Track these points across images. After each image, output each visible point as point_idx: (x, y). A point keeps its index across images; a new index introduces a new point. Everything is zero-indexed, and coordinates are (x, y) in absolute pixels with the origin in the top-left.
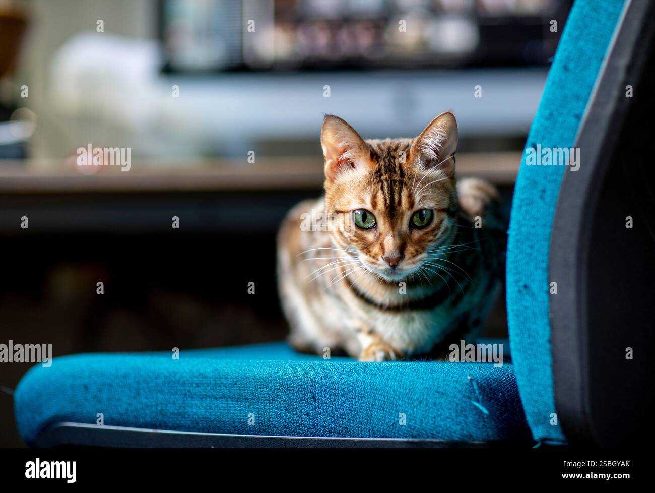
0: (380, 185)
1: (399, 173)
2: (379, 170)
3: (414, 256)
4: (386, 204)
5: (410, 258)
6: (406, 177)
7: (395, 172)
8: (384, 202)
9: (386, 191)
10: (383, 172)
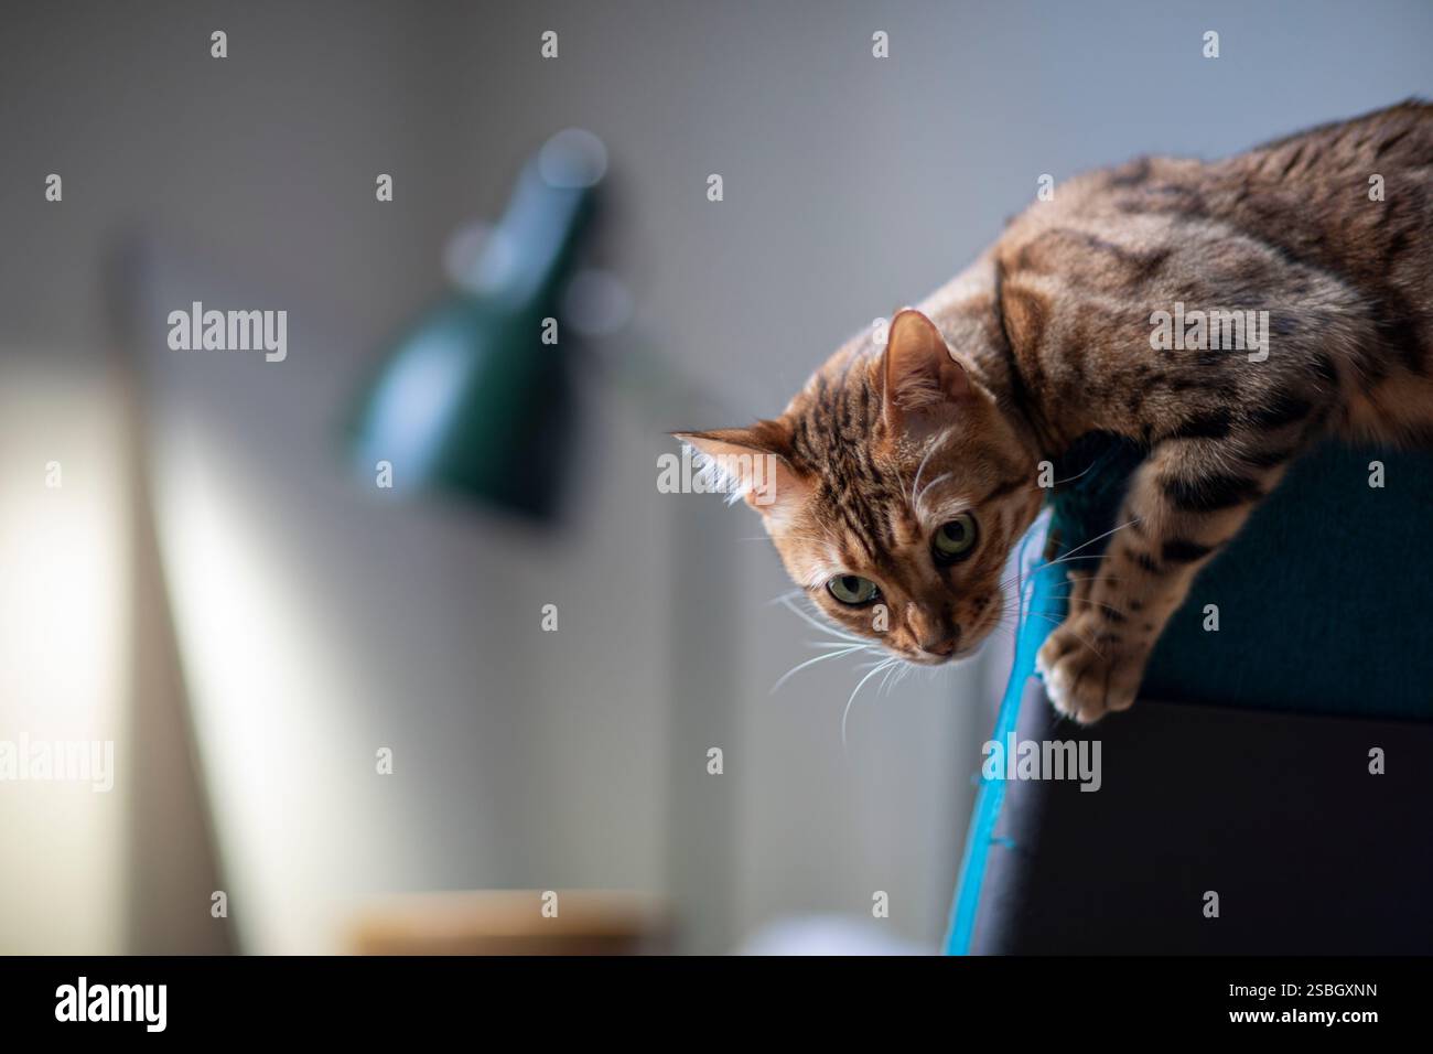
0: (842, 521)
1: (869, 475)
2: (827, 489)
3: (976, 616)
4: (869, 552)
5: (972, 624)
6: (886, 479)
7: (862, 475)
8: (866, 552)
9: (860, 527)
10: (835, 487)
